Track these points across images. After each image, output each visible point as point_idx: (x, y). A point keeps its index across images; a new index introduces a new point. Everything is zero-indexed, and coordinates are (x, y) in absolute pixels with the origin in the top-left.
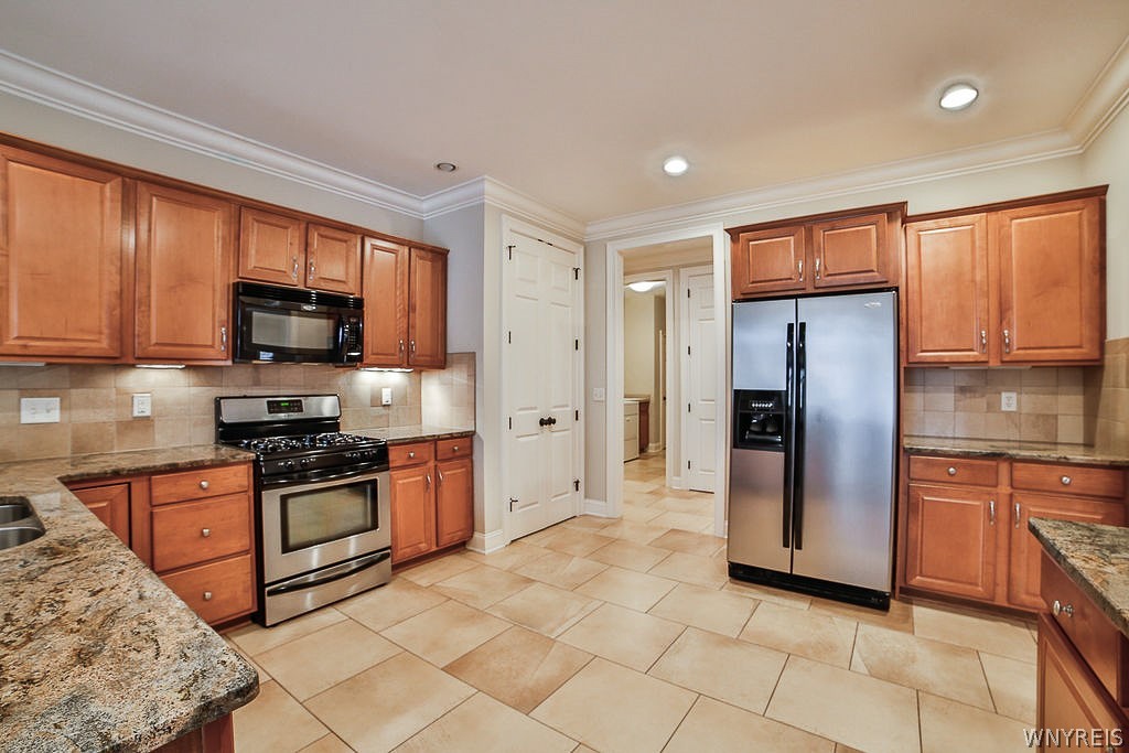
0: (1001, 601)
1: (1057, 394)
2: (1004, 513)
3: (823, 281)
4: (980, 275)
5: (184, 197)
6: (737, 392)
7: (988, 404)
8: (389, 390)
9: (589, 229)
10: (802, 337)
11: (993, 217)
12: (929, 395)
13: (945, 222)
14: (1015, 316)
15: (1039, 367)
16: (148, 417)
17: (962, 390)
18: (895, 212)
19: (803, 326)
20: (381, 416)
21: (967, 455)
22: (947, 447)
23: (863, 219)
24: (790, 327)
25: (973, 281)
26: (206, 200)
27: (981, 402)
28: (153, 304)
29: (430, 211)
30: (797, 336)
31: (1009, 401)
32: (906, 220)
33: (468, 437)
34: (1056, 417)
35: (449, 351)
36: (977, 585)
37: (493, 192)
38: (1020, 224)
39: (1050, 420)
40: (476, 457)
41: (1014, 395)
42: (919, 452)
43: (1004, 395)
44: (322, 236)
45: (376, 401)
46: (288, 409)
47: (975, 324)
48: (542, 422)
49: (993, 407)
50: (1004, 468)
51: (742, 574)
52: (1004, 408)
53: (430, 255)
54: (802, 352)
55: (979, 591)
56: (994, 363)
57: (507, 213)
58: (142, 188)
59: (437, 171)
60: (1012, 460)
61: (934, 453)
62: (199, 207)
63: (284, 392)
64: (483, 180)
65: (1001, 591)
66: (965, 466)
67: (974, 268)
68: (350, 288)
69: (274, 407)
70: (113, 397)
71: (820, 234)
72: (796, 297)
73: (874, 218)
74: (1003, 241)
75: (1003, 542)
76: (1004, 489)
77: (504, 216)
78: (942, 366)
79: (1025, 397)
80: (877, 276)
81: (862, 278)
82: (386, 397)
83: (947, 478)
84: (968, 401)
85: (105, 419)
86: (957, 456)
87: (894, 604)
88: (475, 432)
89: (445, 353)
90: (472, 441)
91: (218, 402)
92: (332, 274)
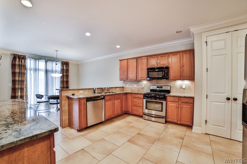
8: (185, 85)
16: (144, 87)
20: (182, 91)
26: (144, 58)
37: (195, 30)
44: (161, 57)
45: (181, 88)
46: (160, 88)
53: (188, 52)
57: (206, 31)
58: (138, 59)
59: (177, 33)
63: (159, 85)
69: (158, 87)
77: (205, 33)
82: (184, 87)
85: (140, 87)
91: (150, 86)
92: (163, 63)
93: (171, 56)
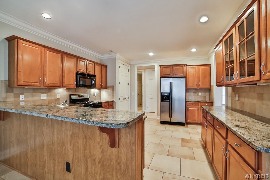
0: (199, 123)
1: (206, 93)
2: (199, 110)
3: (175, 75)
4: (196, 75)
5: (70, 56)
6: (162, 93)
7: (197, 94)
8: (96, 93)
9: (131, 62)
11: (198, 67)
12: (189, 93)
13: (192, 67)
14: (201, 81)
15: (204, 89)
16: (59, 98)
17: (194, 92)
18: (185, 65)
19: (172, 82)
21: (195, 102)
22: (192, 101)
24: (170, 82)
25: (195, 76)
26: (73, 57)
27: (196, 94)
28: (65, 77)
29: (103, 58)
30: (171, 84)
31: (200, 94)
32: (187, 66)
33: (113, 101)
34: (206, 96)
35: (108, 85)
36: (196, 120)
37: (118, 56)
38: (201, 68)
39: (205, 97)
40: (114, 105)
41: (201, 93)
42: (189, 102)
43: (199, 93)
47: (196, 82)
48: (124, 99)
49: (198, 95)
50: (199, 103)
51: (163, 123)
52: (199, 95)
53: (105, 67)
54: (172, 86)
55: (196, 121)
56: (198, 88)
57: (119, 59)
58: (64, 55)
59: (109, 52)
60: (200, 102)
61: (190, 102)
62: (72, 58)
63: (81, 93)
64: (116, 54)
65: (199, 121)
66: (194, 103)
67: (196, 74)
68: (93, 73)
69: (79, 96)
70: (54, 94)
71: (174, 67)
72: (171, 78)
73: (182, 66)
74: (199, 70)
75: (199, 114)
76: (199, 106)
77: (119, 60)
78: (191, 89)
79: (202, 93)
80: (182, 75)
81: (180, 75)
82: (95, 95)
83: (192, 105)
84: (195, 94)
85: (53, 99)
86: (193, 102)
87: (185, 125)
88: (114, 101)
89: (107, 86)
90: (113, 103)
91: (70, 95)
92: (90, 71)
93: (96, 66)
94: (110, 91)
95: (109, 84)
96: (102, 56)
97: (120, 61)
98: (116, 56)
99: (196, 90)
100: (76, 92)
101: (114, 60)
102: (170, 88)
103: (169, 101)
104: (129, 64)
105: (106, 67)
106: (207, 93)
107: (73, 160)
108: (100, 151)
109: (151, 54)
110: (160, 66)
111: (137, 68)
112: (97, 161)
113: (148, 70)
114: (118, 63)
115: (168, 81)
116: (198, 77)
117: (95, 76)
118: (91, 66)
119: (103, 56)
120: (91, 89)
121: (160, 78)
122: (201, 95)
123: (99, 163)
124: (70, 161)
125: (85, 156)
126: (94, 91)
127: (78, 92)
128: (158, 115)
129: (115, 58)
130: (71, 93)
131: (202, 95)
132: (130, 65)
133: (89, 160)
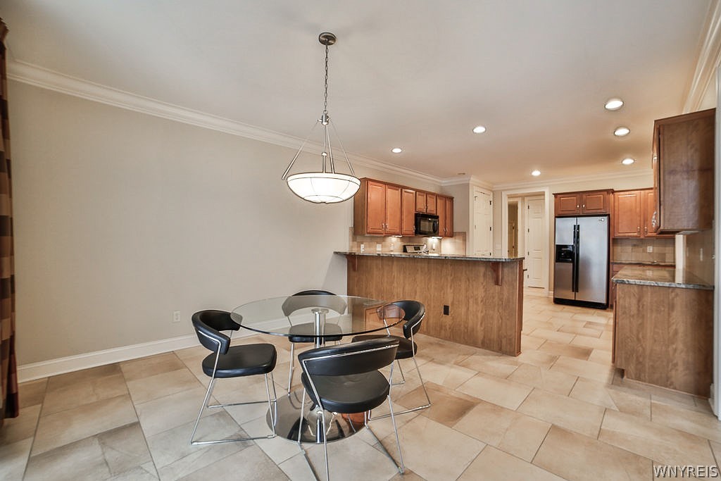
1: (665, 247)
3: (587, 211)
4: (638, 210)
6: (557, 245)
9: (495, 187)
10: (578, 229)
11: (643, 192)
12: (623, 248)
13: (627, 193)
15: (659, 239)
17: (634, 245)
18: (613, 191)
19: (579, 226)
23: (599, 193)
24: (575, 226)
25: (636, 212)
27: (641, 249)
29: (447, 184)
31: (650, 249)
34: (665, 254)
35: (454, 231)
37: (473, 180)
39: (662, 255)
41: (651, 247)
42: (616, 263)
43: (648, 247)
47: (636, 224)
49: (644, 251)
51: (558, 301)
52: (648, 251)
54: (578, 233)
56: (642, 237)
57: (476, 186)
58: (403, 190)
61: (620, 264)
62: (410, 193)
64: (470, 177)
67: (636, 207)
68: (434, 212)
70: (388, 244)
71: (583, 195)
72: (577, 216)
73: (602, 193)
74: (646, 200)
77: (474, 187)
78: (628, 238)
79: (655, 248)
80: (603, 211)
81: (599, 211)
84: (636, 249)
87: (607, 307)
89: (453, 233)
91: (405, 247)
92: (431, 209)
93: (438, 201)
94: (458, 241)
95: (456, 229)
96: (444, 182)
97: (476, 188)
98: (469, 180)
99: (640, 242)
100: (410, 242)
101: (466, 187)
102: (574, 237)
103: (573, 262)
104: (491, 191)
105: (451, 199)
106: (667, 248)
107: (453, 304)
108: (483, 290)
109: (536, 173)
110: (556, 195)
111: (506, 198)
112: (480, 299)
113: (528, 198)
114: (474, 191)
115: (572, 222)
116: (642, 213)
117: (437, 217)
118: (431, 201)
119: (446, 181)
120: (429, 237)
121: (556, 217)
122: (651, 251)
123: (482, 301)
124: (449, 304)
125: (466, 297)
126: (433, 241)
127: (413, 242)
128: (550, 290)
129: (469, 184)
130: (406, 244)
131: (655, 251)
132: (493, 192)
133: (471, 301)
